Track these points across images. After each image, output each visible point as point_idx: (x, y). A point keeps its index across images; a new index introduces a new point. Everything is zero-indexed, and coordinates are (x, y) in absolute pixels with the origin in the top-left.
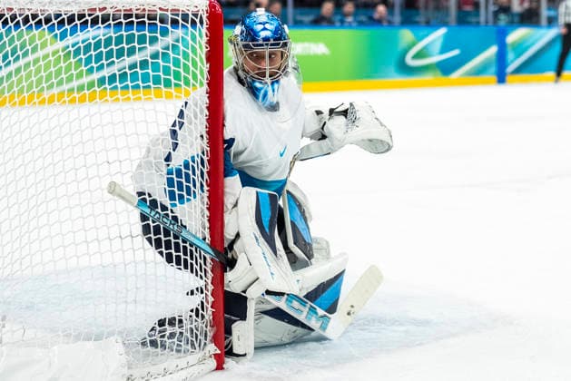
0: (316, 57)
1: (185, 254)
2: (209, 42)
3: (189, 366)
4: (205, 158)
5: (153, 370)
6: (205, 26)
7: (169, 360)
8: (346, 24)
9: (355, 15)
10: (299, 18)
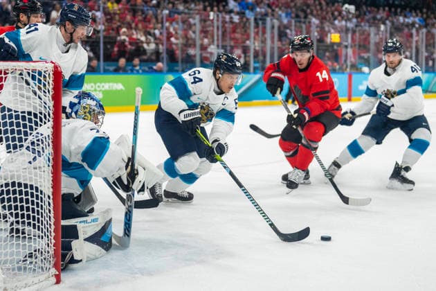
0: (117, 91)
1: (38, 214)
2: (54, 89)
3: (40, 282)
4: (51, 158)
5: (18, 284)
6: (51, 79)
7: (29, 278)
8: (135, 72)
9: (140, 65)
10: (107, 68)
